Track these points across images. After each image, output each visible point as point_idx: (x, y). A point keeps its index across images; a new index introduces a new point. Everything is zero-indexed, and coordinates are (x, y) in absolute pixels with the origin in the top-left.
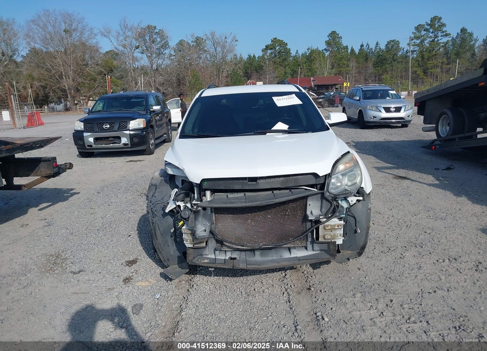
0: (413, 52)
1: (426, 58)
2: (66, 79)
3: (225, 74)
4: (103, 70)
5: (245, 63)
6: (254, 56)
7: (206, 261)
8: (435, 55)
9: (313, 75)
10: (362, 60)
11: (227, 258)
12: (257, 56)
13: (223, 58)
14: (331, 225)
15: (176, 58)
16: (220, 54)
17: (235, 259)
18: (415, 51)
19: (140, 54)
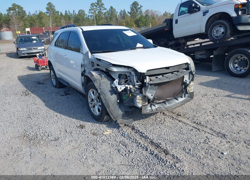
0: (91, 16)
1: (98, 19)
7: (148, 111)
8: (101, 18)
9: (43, 26)
10: (67, 19)
11: (157, 108)
17: (160, 107)
18: (92, 16)
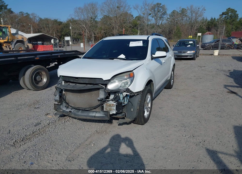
2: (115, 29)
3: (196, 28)
4: (132, 26)
5: (208, 23)
6: (215, 19)
7: (61, 111)
11: (68, 111)
12: (216, 19)
13: (196, 20)
14: (109, 104)
15: (170, 20)
16: (194, 18)
17: (71, 112)
19: (152, 18)
